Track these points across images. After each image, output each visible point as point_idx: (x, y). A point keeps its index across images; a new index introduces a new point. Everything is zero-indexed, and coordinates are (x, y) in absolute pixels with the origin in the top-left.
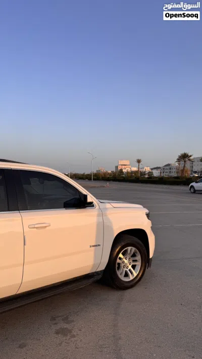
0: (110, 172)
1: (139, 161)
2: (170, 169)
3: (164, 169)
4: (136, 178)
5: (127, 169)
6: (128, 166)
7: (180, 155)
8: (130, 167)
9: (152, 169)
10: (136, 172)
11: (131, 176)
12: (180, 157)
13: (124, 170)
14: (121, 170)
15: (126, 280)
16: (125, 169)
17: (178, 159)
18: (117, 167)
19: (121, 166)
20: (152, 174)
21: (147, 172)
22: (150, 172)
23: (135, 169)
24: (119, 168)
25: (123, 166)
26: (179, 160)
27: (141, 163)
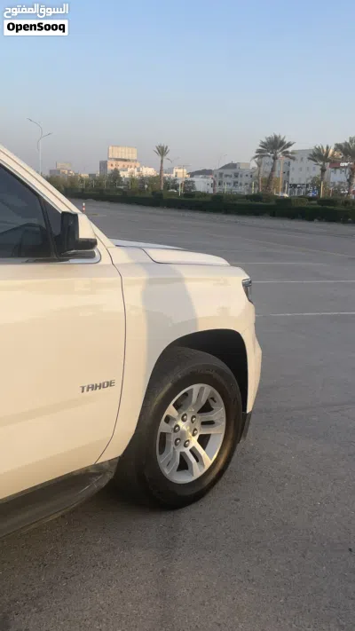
0: (85, 175)
1: (162, 151)
2: (236, 176)
3: (221, 174)
4: (153, 193)
5: (129, 170)
6: (133, 164)
7: (264, 140)
8: (138, 165)
9: (192, 175)
10: (152, 180)
11: (142, 190)
12: (264, 145)
13: (122, 174)
14: (116, 172)
15: (183, 479)
16: (126, 170)
17: (259, 151)
18: (103, 165)
19: (114, 163)
20: (193, 187)
21: (180, 182)
22: (187, 182)
23: (149, 171)
24: (110, 168)
25: (121, 164)
26: (261, 154)
27: (168, 156)
